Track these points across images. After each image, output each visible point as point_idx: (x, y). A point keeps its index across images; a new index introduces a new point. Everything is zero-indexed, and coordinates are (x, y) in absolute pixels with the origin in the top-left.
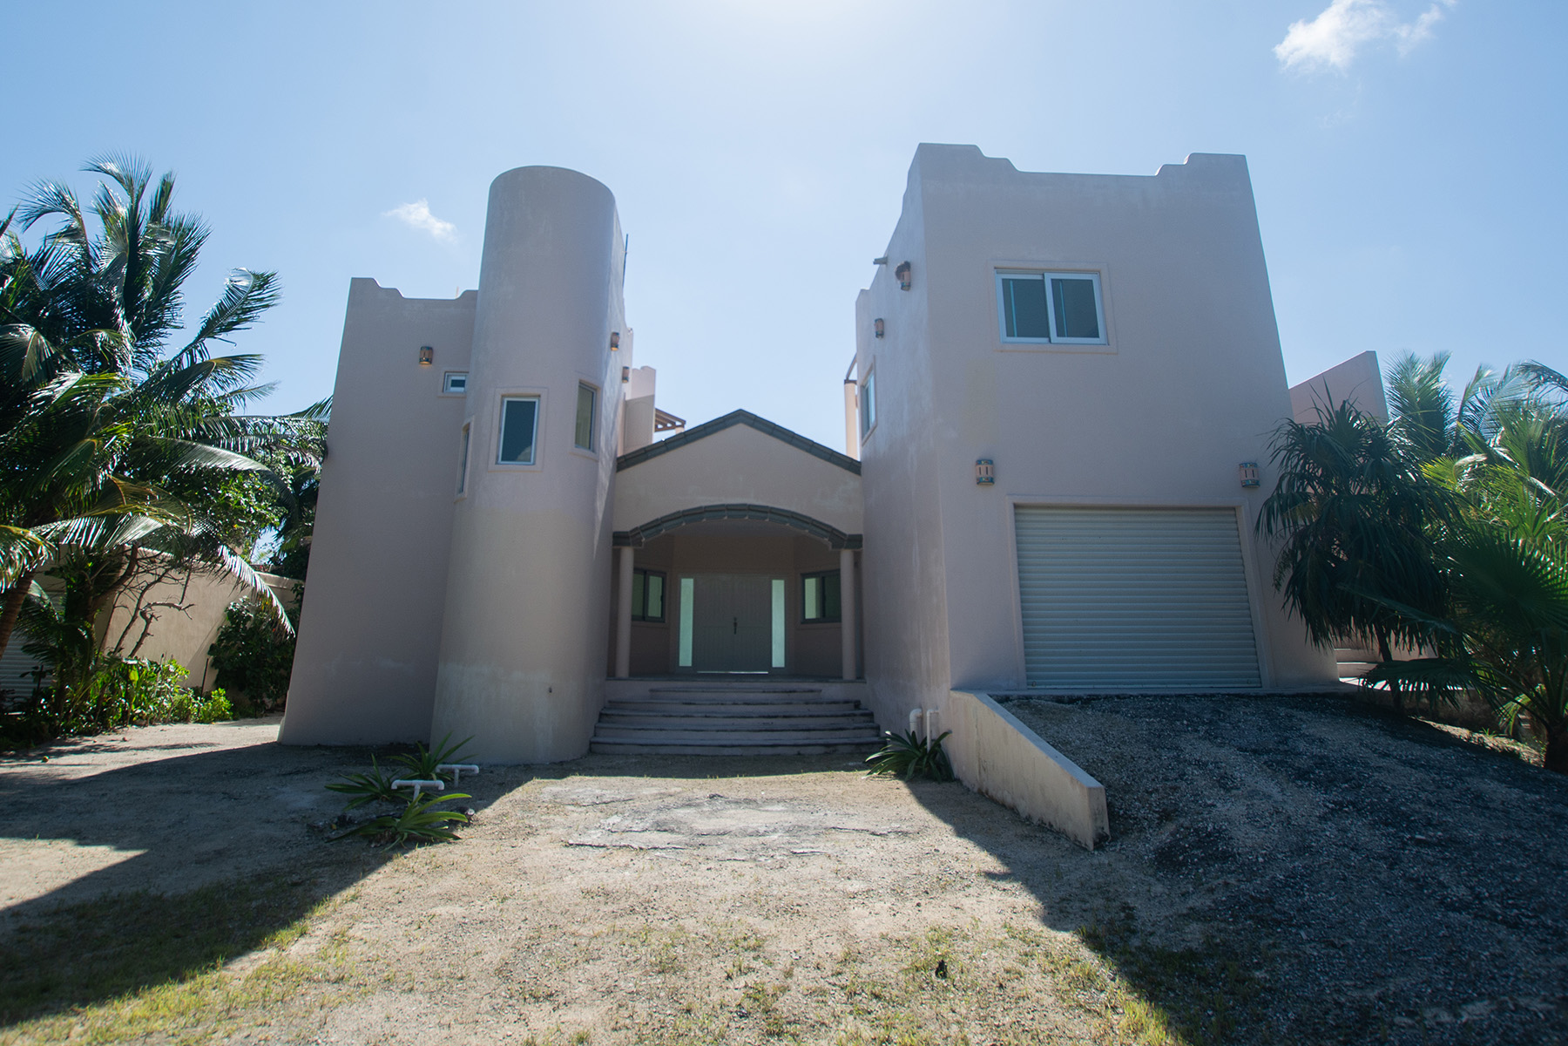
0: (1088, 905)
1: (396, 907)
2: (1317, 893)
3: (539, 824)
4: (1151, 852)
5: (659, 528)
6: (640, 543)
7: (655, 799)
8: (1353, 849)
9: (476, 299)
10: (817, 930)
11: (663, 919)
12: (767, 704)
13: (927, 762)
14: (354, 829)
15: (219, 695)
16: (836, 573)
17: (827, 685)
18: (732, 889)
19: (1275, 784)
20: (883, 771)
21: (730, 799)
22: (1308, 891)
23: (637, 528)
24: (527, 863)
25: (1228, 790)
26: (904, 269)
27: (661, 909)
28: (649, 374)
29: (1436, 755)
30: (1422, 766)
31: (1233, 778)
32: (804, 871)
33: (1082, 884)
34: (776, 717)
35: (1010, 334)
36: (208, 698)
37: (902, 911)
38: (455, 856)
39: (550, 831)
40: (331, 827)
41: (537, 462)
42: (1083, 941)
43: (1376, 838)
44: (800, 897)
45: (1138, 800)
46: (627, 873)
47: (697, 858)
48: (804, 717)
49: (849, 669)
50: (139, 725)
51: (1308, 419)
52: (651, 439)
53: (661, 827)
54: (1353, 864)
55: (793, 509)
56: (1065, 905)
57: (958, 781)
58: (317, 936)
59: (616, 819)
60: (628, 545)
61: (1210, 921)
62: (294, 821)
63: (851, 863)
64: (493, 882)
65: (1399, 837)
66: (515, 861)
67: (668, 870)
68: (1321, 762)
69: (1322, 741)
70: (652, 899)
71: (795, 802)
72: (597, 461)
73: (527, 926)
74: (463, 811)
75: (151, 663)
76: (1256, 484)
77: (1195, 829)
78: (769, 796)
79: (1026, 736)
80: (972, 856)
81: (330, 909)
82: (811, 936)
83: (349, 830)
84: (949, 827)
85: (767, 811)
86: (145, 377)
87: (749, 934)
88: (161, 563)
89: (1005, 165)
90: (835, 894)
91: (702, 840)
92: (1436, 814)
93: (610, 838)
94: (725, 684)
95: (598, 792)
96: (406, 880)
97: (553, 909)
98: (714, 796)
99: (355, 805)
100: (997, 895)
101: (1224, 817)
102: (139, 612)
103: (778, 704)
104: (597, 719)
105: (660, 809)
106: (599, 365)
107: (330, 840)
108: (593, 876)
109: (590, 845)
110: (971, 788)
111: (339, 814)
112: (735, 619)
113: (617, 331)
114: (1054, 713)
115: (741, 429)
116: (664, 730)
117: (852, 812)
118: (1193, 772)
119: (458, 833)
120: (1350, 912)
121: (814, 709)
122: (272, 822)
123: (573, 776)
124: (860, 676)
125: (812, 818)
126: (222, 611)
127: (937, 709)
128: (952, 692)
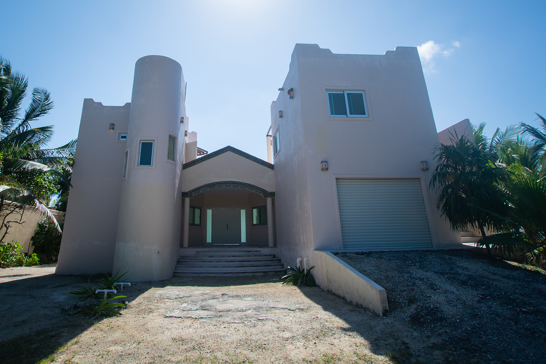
0: (387, 342)
1: (93, 347)
2: (488, 336)
3: (154, 307)
4: (408, 317)
5: (199, 190)
6: (192, 196)
7: (200, 296)
8: (496, 315)
9: (130, 106)
10: (274, 357)
11: (207, 353)
12: (241, 256)
13: (305, 279)
14: (80, 310)
15: (35, 256)
16: (265, 207)
17: (263, 249)
18: (236, 337)
19: (454, 287)
20: (288, 282)
21: (230, 295)
22: (483, 335)
23: (191, 191)
24: (149, 326)
25: (435, 290)
26: (291, 91)
27: (206, 347)
28: (194, 134)
29: (515, 273)
30: (511, 278)
31: (436, 285)
32: (264, 328)
33: (382, 332)
34: (244, 261)
35: (332, 114)
36: (30, 257)
37: (309, 346)
38: (120, 322)
39: (159, 310)
40: (71, 310)
41: (153, 165)
42: (390, 360)
43: (505, 310)
44: (265, 341)
45: (398, 294)
46: (191, 330)
47: (219, 322)
48: (255, 261)
49: (271, 243)
50: (3, 268)
51: (448, 143)
52: (196, 158)
53: (203, 308)
54: (499, 322)
55: (249, 183)
56: (377, 342)
57: (318, 286)
58: (58, 362)
59: (185, 305)
60: (188, 197)
61: (444, 350)
62: (56, 307)
63: (283, 324)
64: (135, 335)
65: (515, 310)
66: (144, 325)
67: (208, 328)
68: (470, 277)
69: (467, 269)
70: (202, 342)
71: (256, 296)
72: (176, 165)
73: (149, 356)
74: (123, 302)
75: (8, 244)
76: (427, 169)
77: (425, 307)
78: (245, 294)
79: (349, 268)
80: (333, 320)
81: (66, 348)
82: (272, 360)
83: (78, 311)
84: (320, 306)
85: (245, 300)
86: (6, 136)
87: (245, 360)
88: (12, 206)
89: (328, 51)
90: (279, 339)
91: (220, 314)
92: (526, 299)
93: (183, 313)
94: (224, 249)
95: (177, 293)
96: (98, 334)
97: (160, 348)
98: (224, 294)
99: (81, 300)
100: (347, 338)
101: (437, 302)
102: (4, 224)
103: (245, 256)
104: (176, 263)
105: (202, 300)
106: (176, 129)
107: (70, 315)
108: (176, 331)
109: (175, 317)
110: (324, 289)
111: (74, 303)
112: (227, 225)
113: (183, 117)
114: (357, 259)
115: (229, 153)
116: (202, 267)
117: (279, 300)
118: (418, 283)
119: (122, 312)
120: (506, 345)
121: (258, 258)
122: (47, 308)
123: (168, 286)
124: (275, 245)
125: (263, 303)
126: (36, 224)
127: (308, 258)
128: (315, 251)
